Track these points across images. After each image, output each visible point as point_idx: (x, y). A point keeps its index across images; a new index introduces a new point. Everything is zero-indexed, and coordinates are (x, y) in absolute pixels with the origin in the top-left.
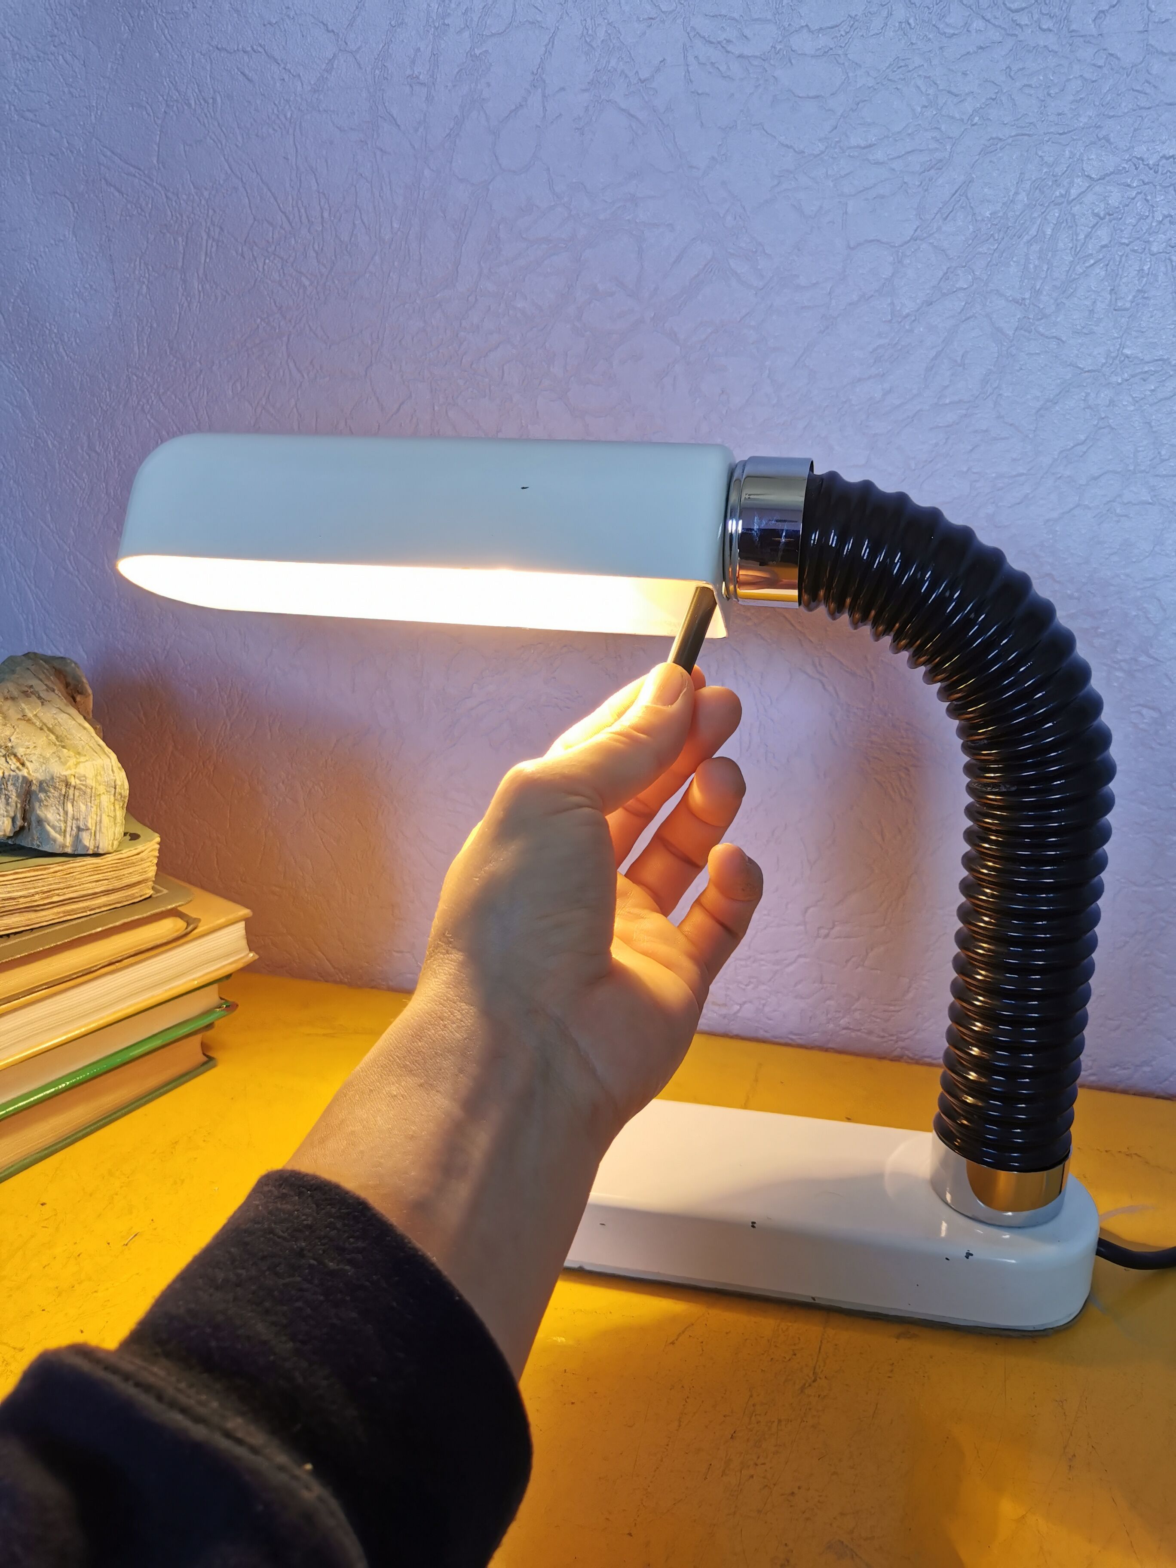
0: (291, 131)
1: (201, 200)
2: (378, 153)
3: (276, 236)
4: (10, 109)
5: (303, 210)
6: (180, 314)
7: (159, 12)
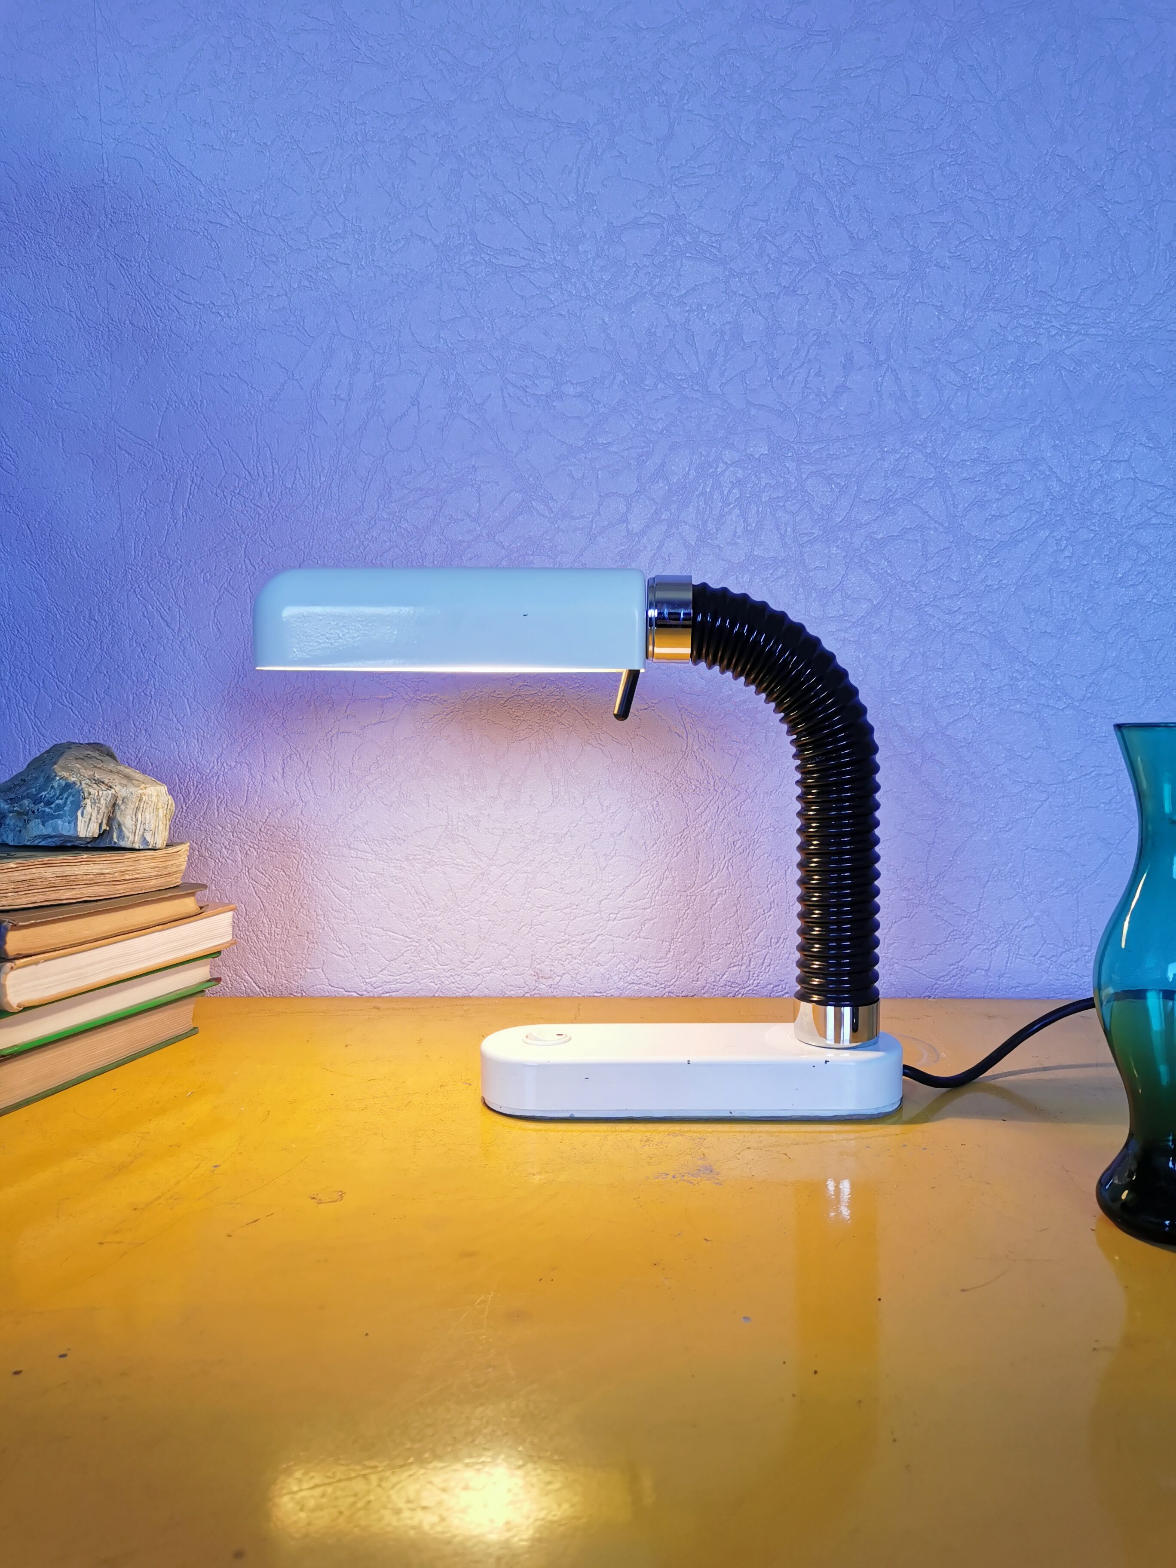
0: (254, 422)
1: (188, 461)
2: (313, 437)
3: (241, 483)
4: (52, 402)
5: (260, 468)
6: (168, 530)
7: (167, 351)
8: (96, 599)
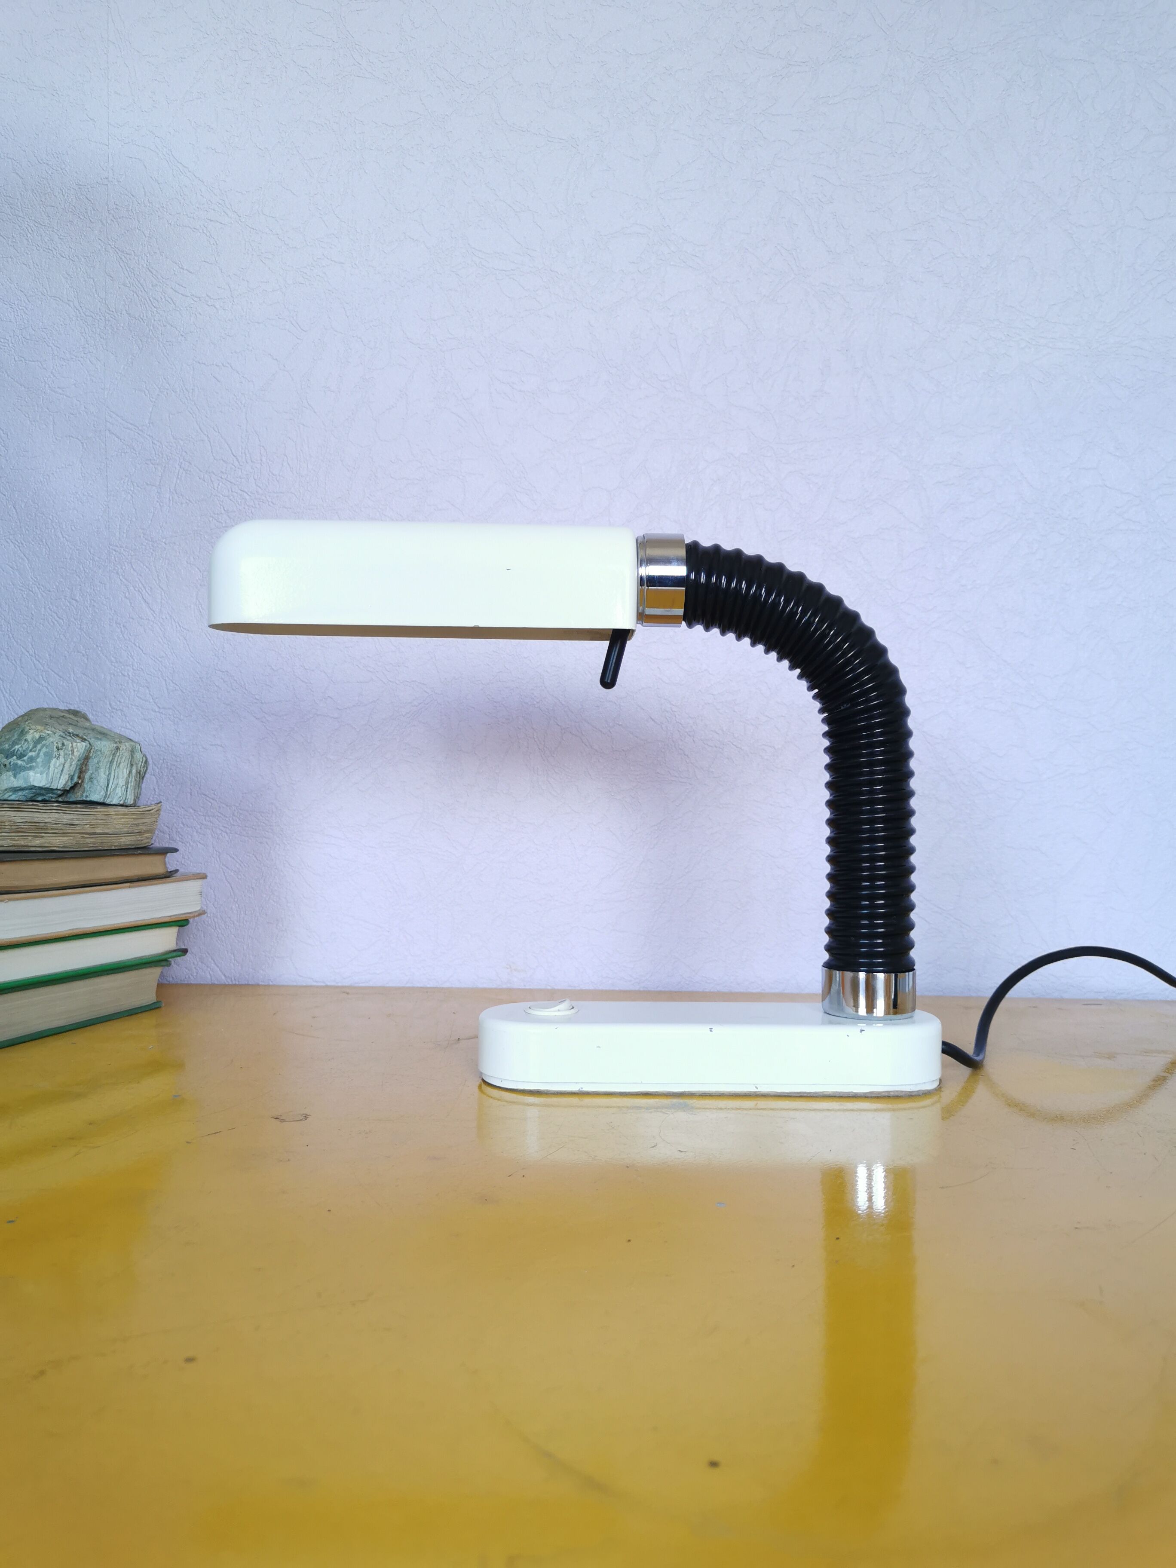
0: (244, 411)
1: (177, 446)
2: (301, 426)
3: (228, 469)
4: (45, 386)
5: (248, 455)
6: (154, 513)
7: (161, 340)
8: (78, 579)
